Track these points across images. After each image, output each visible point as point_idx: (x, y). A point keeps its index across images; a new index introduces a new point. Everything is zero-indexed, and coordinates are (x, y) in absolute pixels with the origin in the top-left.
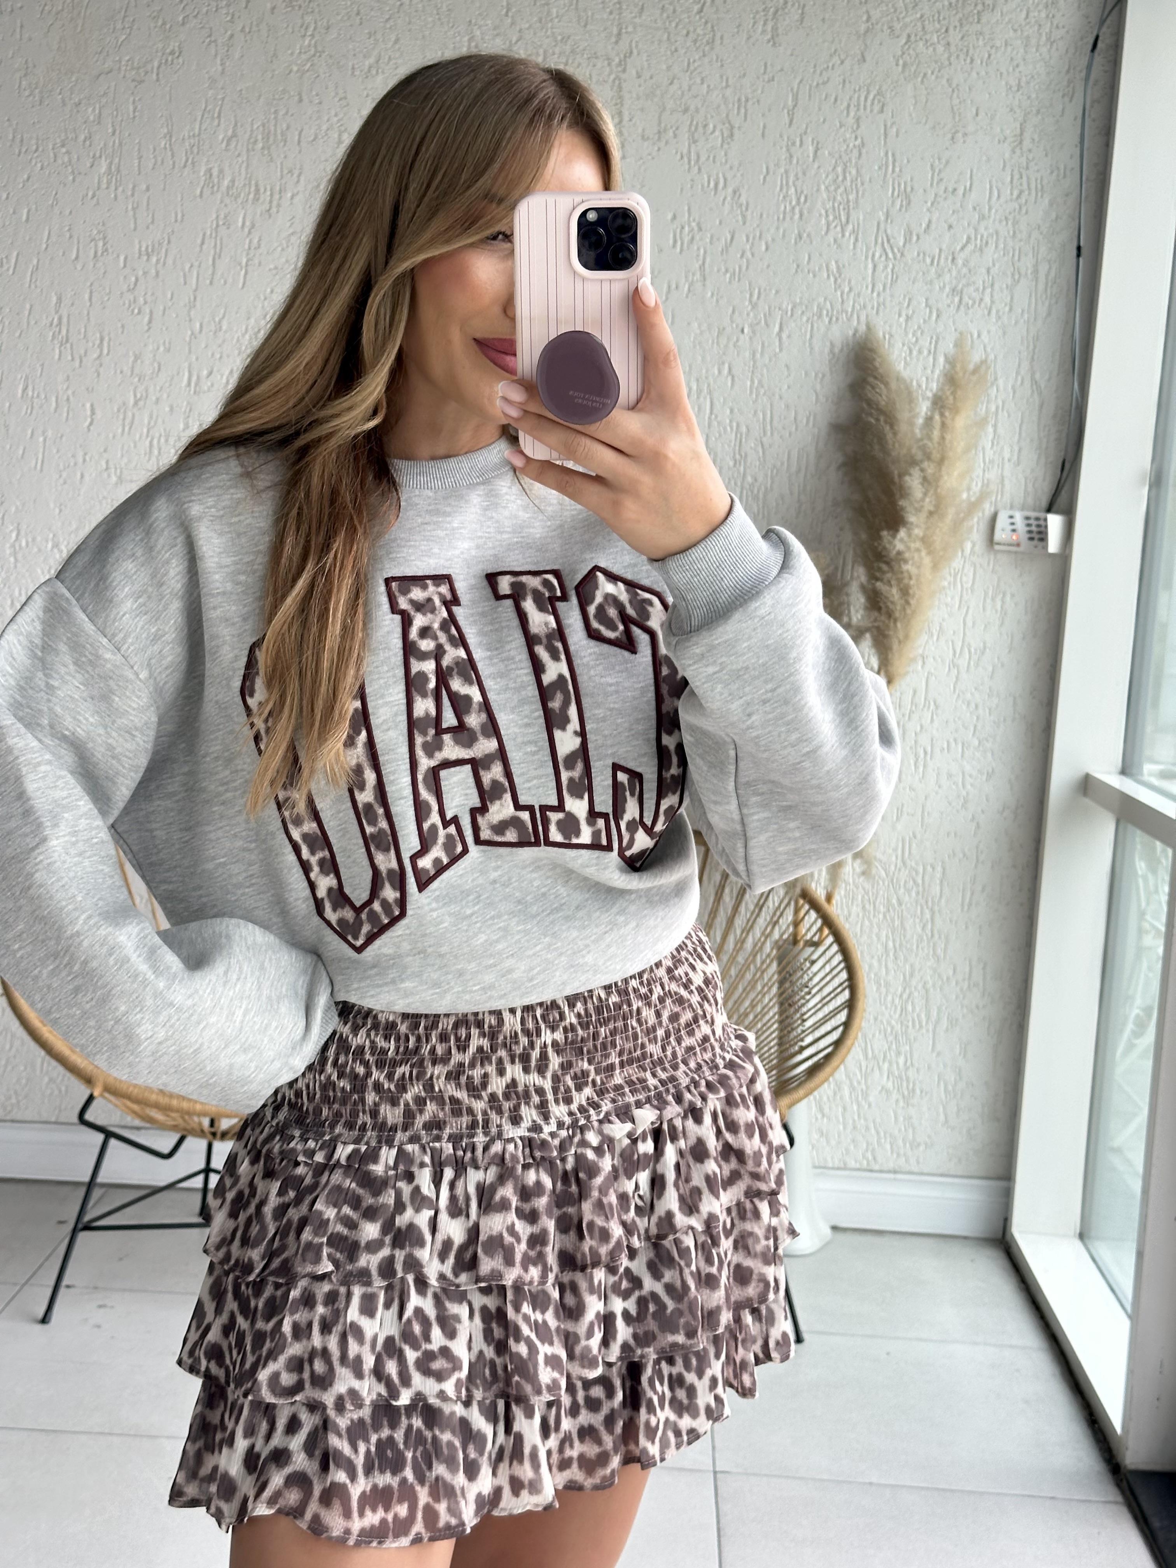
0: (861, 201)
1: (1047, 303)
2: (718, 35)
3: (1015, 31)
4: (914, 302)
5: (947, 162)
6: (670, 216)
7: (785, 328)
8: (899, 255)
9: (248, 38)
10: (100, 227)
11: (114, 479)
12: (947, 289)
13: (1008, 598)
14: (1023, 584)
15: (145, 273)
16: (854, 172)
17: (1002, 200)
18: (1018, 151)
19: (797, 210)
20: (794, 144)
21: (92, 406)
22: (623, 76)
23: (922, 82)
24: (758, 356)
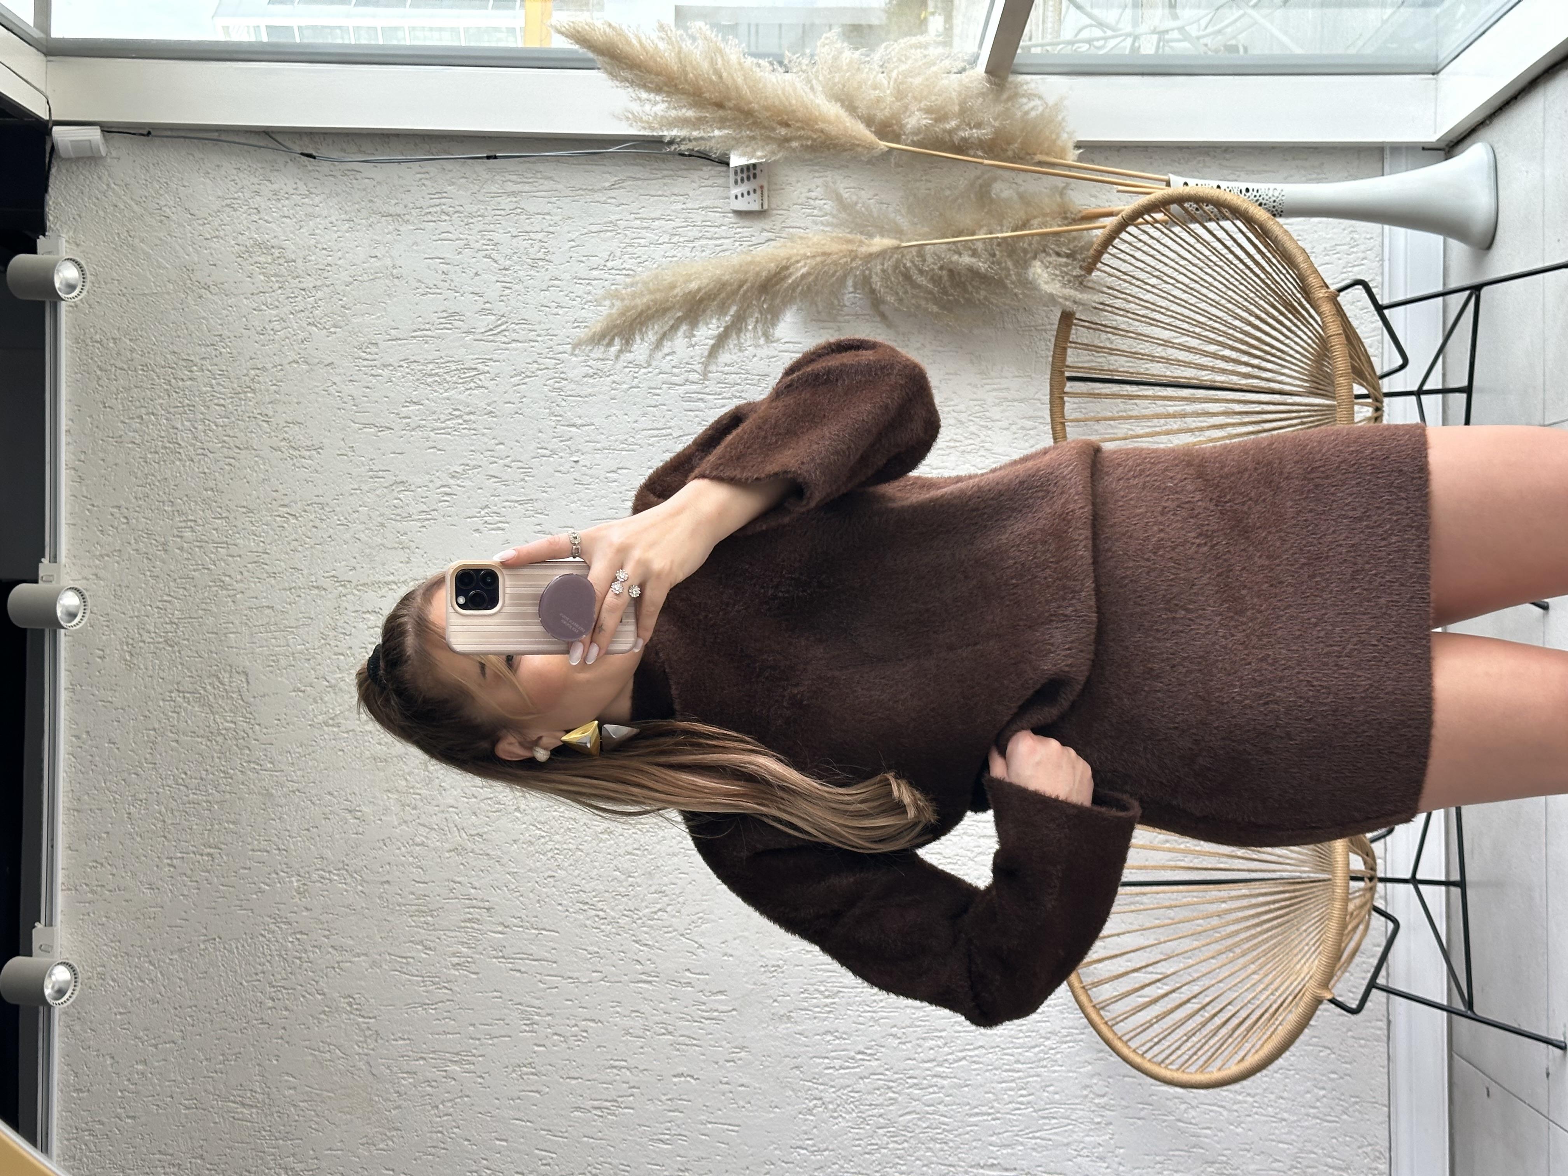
0: (456, 358)
1: (541, 181)
2: (316, 499)
3: (301, 227)
4: (545, 302)
5: (420, 281)
6: (477, 535)
7: (572, 422)
8: (504, 319)
9: (334, 932)
10: (510, 1070)
11: (743, 1054)
12: (532, 272)
13: (813, 194)
14: (798, 181)
15: (549, 1026)
16: (431, 366)
17: (451, 229)
18: (407, 217)
19: (466, 417)
20: (408, 425)
21: (675, 1076)
22: (355, 583)
23: (349, 309)
24: (598, 446)
